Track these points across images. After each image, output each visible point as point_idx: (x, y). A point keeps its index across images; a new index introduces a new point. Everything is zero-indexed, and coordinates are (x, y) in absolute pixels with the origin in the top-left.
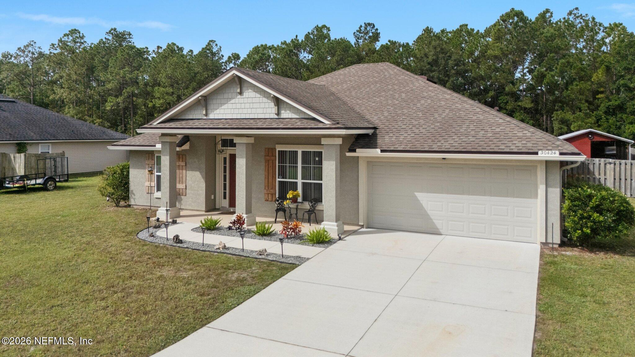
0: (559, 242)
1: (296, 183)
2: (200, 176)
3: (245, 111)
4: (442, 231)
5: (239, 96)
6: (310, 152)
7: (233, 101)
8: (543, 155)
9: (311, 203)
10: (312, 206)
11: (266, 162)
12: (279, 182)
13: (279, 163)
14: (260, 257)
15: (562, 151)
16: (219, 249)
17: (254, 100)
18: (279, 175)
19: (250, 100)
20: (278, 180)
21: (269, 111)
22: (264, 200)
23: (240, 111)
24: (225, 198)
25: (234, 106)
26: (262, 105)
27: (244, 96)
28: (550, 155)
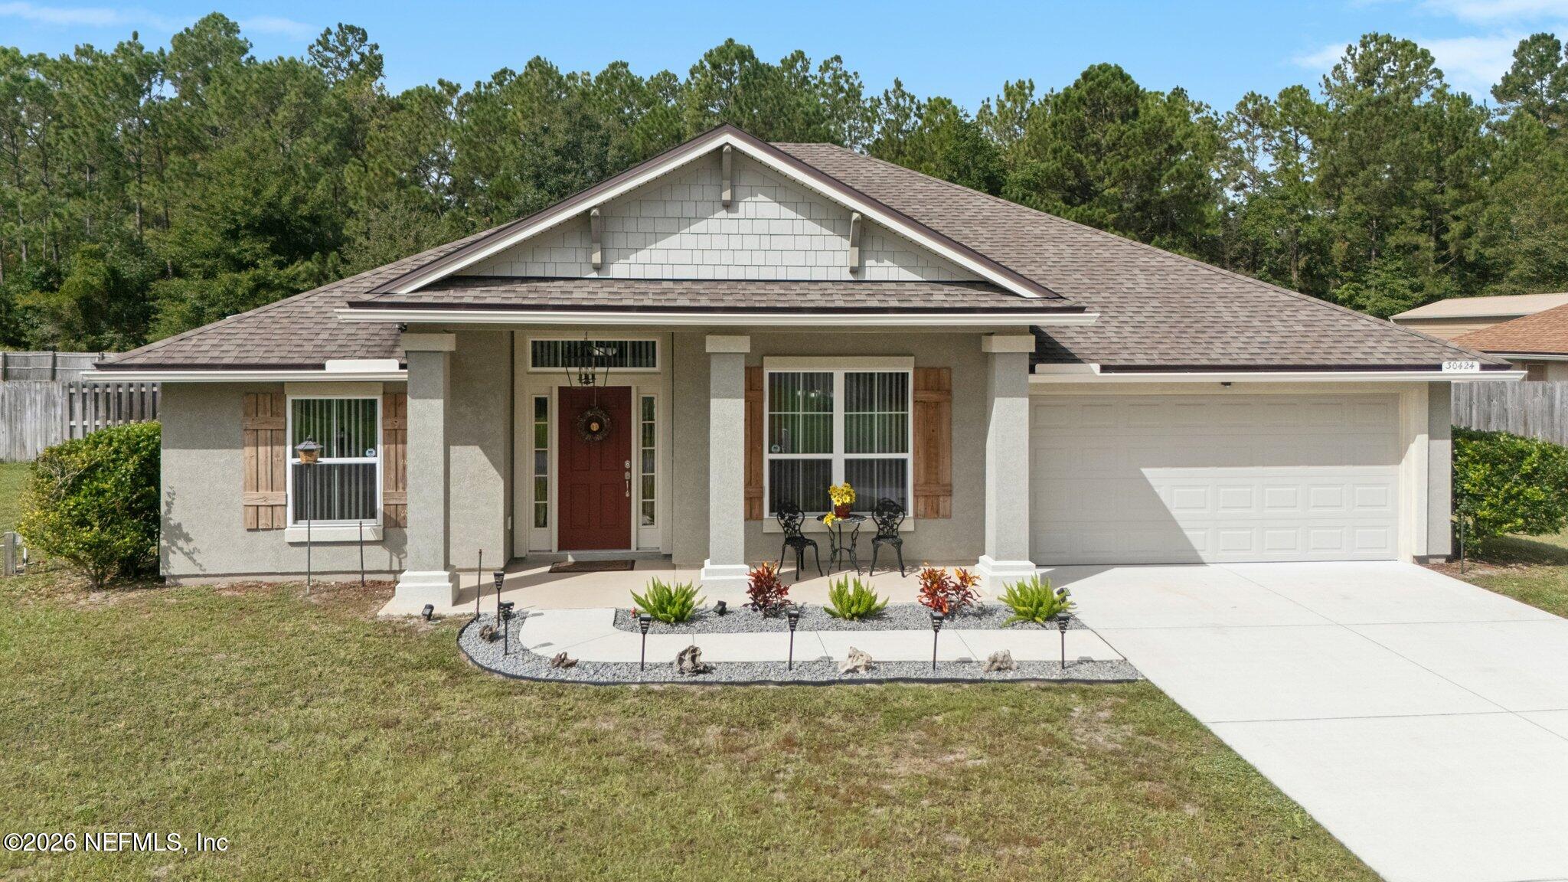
0: (1449, 552)
1: (828, 463)
2: (483, 459)
3: (744, 258)
4: (1202, 555)
5: (723, 213)
6: (872, 375)
7: (699, 227)
8: (1451, 371)
10: (884, 524)
12: (772, 462)
13: (771, 409)
15: (1481, 362)
17: (776, 227)
18: (771, 443)
20: (767, 457)
23: (727, 258)
24: (541, 522)
25: (704, 241)
26: (803, 243)
27: (740, 214)
28: (1463, 371)
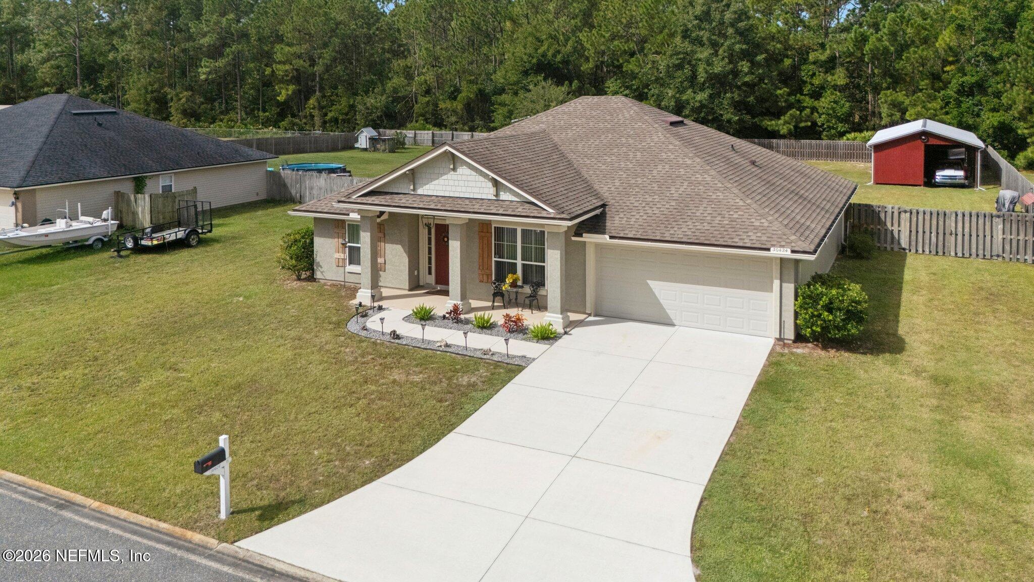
0: (792, 338)
1: (516, 264)
2: (402, 249)
3: (459, 189)
4: (675, 322)
5: (452, 173)
6: (531, 230)
7: (445, 177)
8: (775, 252)
9: (533, 287)
10: (534, 290)
11: (480, 239)
12: (496, 261)
13: (495, 240)
14: (485, 357)
15: (793, 249)
16: (441, 346)
17: (470, 178)
18: (495, 254)
19: (464, 178)
20: (494, 259)
21: (486, 191)
22: (478, 281)
23: (454, 189)
24: (430, 273)
25: (446, 182)
26: (479, 184)
27: (458, 173)
28: (781, 253)
